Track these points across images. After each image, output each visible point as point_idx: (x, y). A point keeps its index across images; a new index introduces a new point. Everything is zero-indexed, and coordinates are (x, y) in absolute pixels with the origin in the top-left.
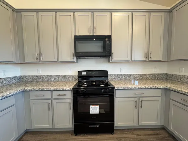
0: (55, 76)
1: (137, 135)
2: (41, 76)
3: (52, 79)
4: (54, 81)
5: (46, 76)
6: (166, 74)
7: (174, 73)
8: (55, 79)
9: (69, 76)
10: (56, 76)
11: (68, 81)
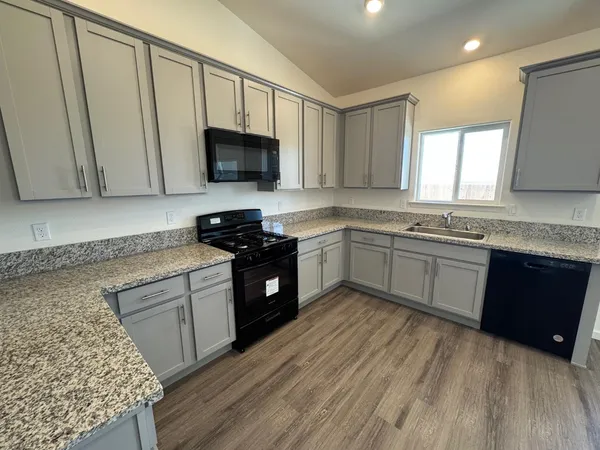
0: (121, 238)
1: (324, 304)
2: (58, 248)
3: (109, 252)
4: (116, 257)
5: (81, 246)
6: (333, 207)
7: (344, 206)
8: (123, 248)
9: (171, 232)
10: (125, 239)
11: (168, 247)
